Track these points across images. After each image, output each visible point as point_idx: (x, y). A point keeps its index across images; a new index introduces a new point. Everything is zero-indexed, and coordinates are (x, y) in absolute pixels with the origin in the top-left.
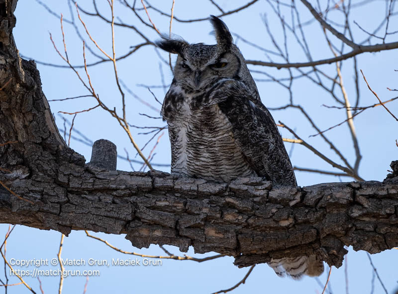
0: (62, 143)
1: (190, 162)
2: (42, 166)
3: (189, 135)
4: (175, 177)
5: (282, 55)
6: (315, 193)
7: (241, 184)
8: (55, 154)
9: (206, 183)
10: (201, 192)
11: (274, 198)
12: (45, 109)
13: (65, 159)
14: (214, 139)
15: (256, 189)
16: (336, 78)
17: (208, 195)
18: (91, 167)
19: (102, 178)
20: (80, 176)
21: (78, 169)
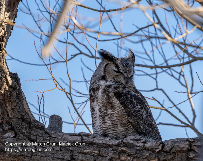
0: (32, 118)
1: (101, 126)
2: (22, 131)
3: (100, 110)
4: (94, 136)
5: (151, 60)
6: (170, 144)
7: (129, 139)
8: (29, 124)
9: (111, 139)
10: (108, 144)
11: (147, 148)
12: (23, 99)
13: (34, 126)
14: (113, 113)
15: (138, 143)
16: (181, 72)
17: (112, 146)
18: (48, 131)
19: (54, 137)
20: (42, 136)
21: (41, 132)
